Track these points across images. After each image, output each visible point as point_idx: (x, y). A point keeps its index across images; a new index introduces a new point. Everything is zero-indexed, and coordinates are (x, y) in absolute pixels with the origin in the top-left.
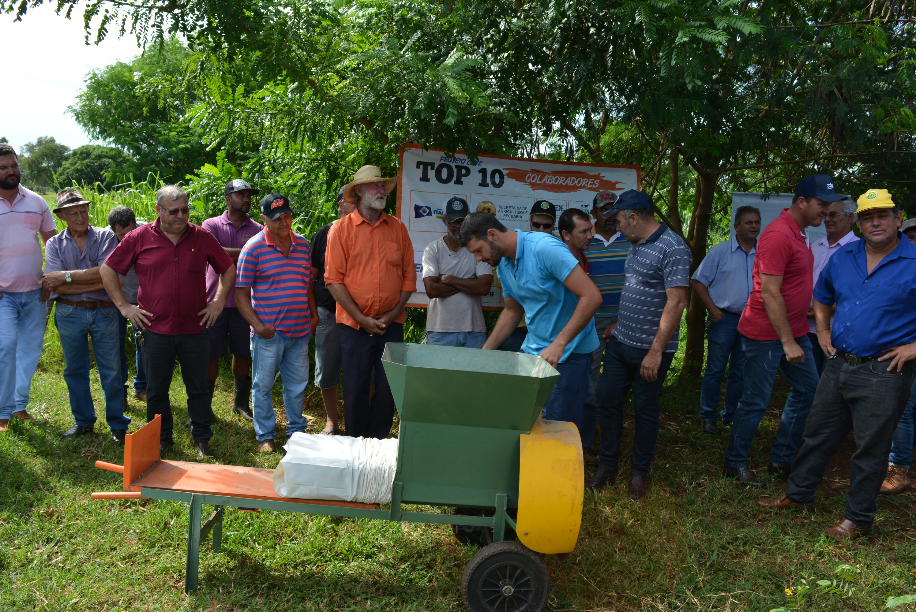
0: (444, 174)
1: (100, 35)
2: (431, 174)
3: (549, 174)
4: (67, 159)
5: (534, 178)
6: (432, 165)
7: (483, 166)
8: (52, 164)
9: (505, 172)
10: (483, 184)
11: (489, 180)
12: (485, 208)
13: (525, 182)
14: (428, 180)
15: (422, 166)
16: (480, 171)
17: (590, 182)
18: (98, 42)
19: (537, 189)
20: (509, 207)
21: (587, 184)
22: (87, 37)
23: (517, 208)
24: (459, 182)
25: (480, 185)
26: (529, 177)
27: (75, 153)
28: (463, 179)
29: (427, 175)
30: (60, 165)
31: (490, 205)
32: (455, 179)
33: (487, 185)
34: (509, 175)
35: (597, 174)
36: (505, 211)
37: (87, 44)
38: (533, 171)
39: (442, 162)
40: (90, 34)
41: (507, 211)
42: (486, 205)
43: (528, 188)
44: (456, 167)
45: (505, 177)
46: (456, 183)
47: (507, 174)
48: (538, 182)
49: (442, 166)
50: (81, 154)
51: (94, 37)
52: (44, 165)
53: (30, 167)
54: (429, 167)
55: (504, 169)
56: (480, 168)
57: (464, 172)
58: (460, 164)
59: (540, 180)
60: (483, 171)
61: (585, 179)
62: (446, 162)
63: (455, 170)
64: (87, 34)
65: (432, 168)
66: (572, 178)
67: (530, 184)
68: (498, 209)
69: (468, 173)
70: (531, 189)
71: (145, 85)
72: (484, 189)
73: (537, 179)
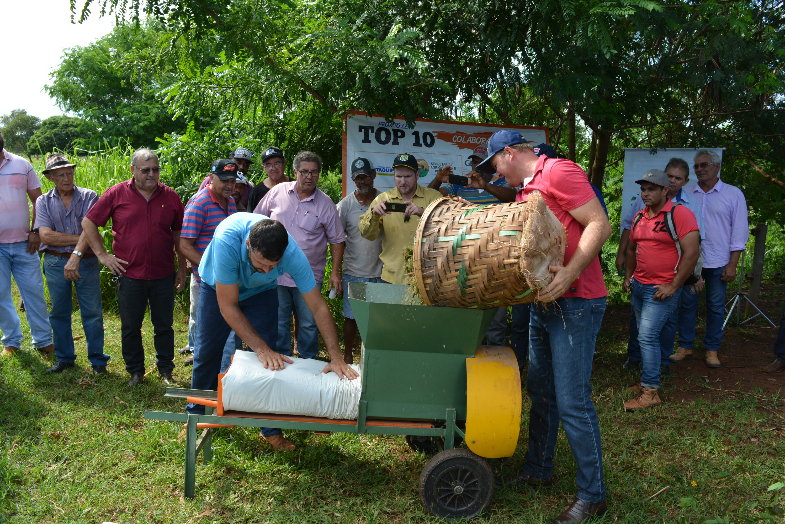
0: (383, 136)
1: (83, 15)
2: (372, 136)
3: (472, 136)
5: (459, 139)
6: (372, 128)
7: (416, 129)
9: (434, 135)
11: (421, 141)
12: (419, 165)
14: (369, 142)
15: (363, 130)
16: (413, 134)
18: (82, 21)
22: (73, 16)
24: (396, 143)
25: (414, 145)
26: (455, 139)
28: (399, 140)
29: (368, 138)
31: (423, 162)
32: (392, 140)
33: (420, 145)
36: (435, 167)
37: (73, 22)
38: (458, 133)
39: (381, 126)
40: (75, 13)
42: (420, 163)
43: (456, 148)
44: (393, 130)
45: (436, 138)
46: (393, 143)
47: (436, 136)
49: (380, 130)
51: (78, 17)
54: (370, 131)
56: (413, 131)
57: (399, 134)
58: (396, 128)
59: (465, 140)
60: (416, 134)
62: (383, 126)
63: (392, 133)
64: (72, 14)
65: (373, 131)
68: (430, 166)
69: (403, 135)
70: (458, 148)
71: (122, 61)
72: (417, 148)
73: (462, 140)
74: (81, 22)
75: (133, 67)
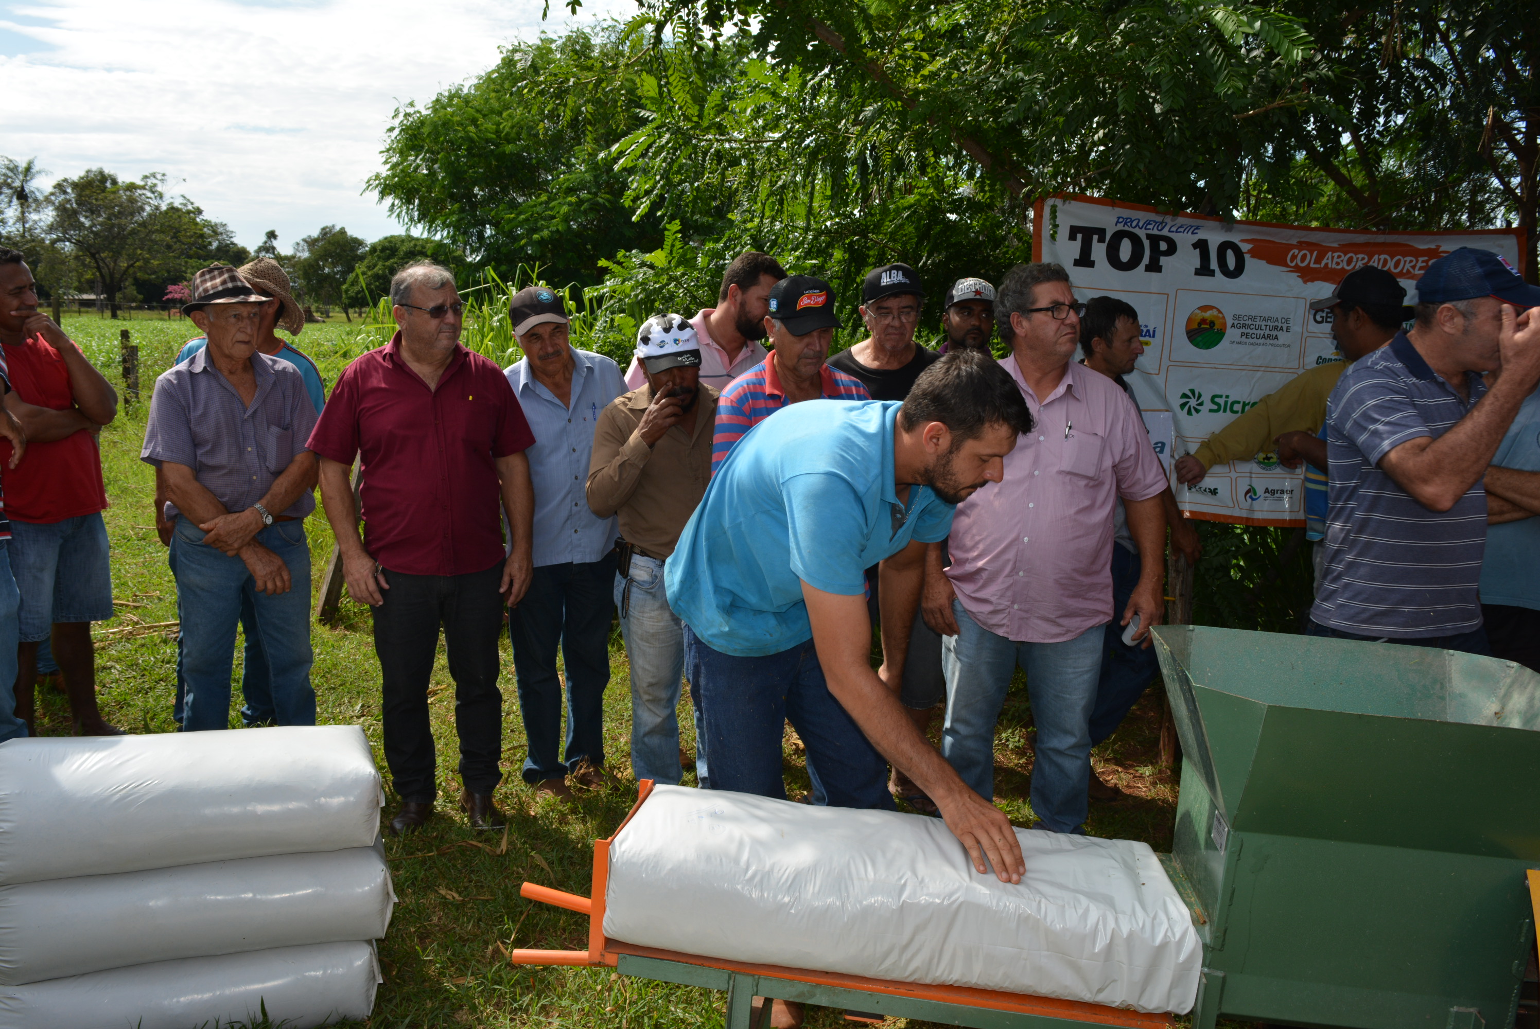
0: (1125, 251)
2: (1099, 251)
3: (1334, 250)
5: (1303, 258)
6: (1101, 232)
7: (1202, 235)
8: (339, 268)
9: (1245, 247)
10: (1204, 270)
11: (1214, 265)
12: (1203, 321)
13: (1287, 266)
14: (1091, 264)
15: (1079, 236)
16: (1195, 246)
17: (1420, 264)
19: (1312, 280)
20: (1253, 318)
21: (1414, 267)
23: (1270, 319)
24: (1154, 267)
25: (1198, 272)
26: (1294, 257)
27: (374, 249)
28: (1163, 260)
29: (1089, 255)
31: (1215, 312)
32: (1146, 260)
33: (1212, 273)
34: (1255, 254)
35: (1433, 247)
36: (1244, 326)
38: (1301, 245)
39: (1120, 227)
41: (1249, 327)
42: (1208, 315)
43: (1294, 280)
44: (1149, 236)
45: (1247, 257)
46: (1148, 269)
47: (1249, 252)
48: (1312, 265)
49: (1119, 236)
50: (384, 249)
52: (328, 270)
54: (1095, 237)
55: (1243, 241)
56: (1195, 238)
57: (1163, 246)
58: (1155, 232)
59: (1318, 261)
60: (1202, 246)
61: (1408, 259)
62: (1126, 228)
63: (1146, 243)
65: (1102, 240)
66: (1383, 257)
67: (1297, 269)
68: (1229, 323)
69: (1172, 249)
70: (1300, 280)
71: (542, 78)
72: (1205, 281)
73: (1310, 260)
75: (567, 91)
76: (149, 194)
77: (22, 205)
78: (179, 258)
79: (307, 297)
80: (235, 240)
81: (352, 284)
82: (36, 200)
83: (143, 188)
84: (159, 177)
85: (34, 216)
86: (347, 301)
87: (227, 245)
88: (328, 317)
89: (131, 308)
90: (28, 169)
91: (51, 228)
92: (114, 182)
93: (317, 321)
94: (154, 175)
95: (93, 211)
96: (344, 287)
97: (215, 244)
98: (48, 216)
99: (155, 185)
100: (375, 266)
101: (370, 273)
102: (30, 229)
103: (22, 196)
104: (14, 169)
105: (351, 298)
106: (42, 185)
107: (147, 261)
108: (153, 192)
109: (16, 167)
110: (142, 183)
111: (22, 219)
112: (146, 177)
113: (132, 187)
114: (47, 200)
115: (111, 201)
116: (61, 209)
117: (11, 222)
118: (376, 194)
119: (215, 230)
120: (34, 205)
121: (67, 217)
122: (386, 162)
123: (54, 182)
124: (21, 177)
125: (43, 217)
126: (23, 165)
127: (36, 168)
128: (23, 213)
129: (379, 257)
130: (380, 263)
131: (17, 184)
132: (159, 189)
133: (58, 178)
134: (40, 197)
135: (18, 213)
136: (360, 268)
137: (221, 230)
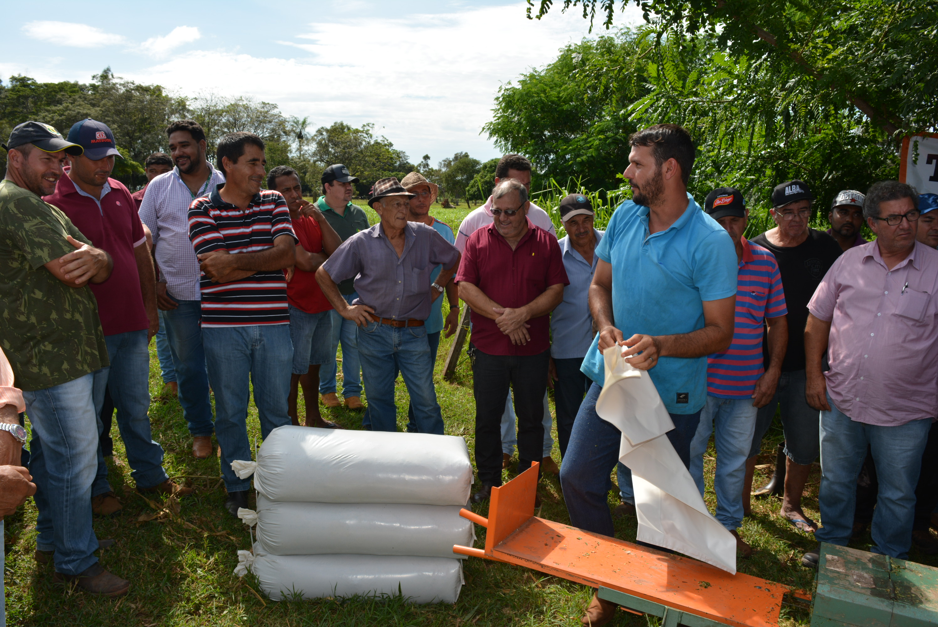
1: (543, 7)
4: (478, 172)
8: (465, 177)
15: (934, 161)
18: (541, 15)
22: (530, 9)
27: (485, 166)
30: (472, 178)
37: (529, 17)
40: (533, 5)
50: (491, 167)
51: (536, 11)
52: (459, 178)
53: (447, 180)
64: (529, 6)
71: (587, 68)
74: (539, 17)
75: (601, 75)
76: (365, 135)
77: (300, 141)
78: (379, 170)
79: (446, 194)
80: (409, 161)
81: (472, 187)
82: (307, 139)
83: (362, 132)
84: (371, 125)
85: (306, 148)
86: (468, 197)
87: (405, 164)
88: (458, 205)
89: (353, 198)
90: (304, 123)
91: (314, 154)
92: (349, 129)
93: (451, 208)
94: (368, 125)
95: (336, 145)
96: (467, 189)
97: (398, 163)
98: (312, 147)
99: (368, 130)
100: (485, 176)
101: (482, 180)
102: (303, 155)
103: (300, 136)
104: (297, 123)
105: (471, 195)
106: (310, 131)
107: (362, 172)
108: (367, 134)
109: (298, 121)
110: (362, 129)
111: (299, 149)
112: (364, 126)
113: (357, 131)
114: (313, 139)
115: (345, 139)
116: (319, 144)
117: (294, 151)
118: (487, 134)
119: (398, 155)
120: (306, 142)
121: (323, 147)
122: (494, 117)
123: (317, 129)
124: (300, 127)
125: (310, 148)
126: (301, 120)
127: (308, 121)
128: (300, 146)
129: (488, 171)
130: (489, 175)
131: (298, 130)
132: (370, 132)
133: (319, 127)
134: (309, 137)
135: (298, 146)
136: (477, 177)
137: (401, 155)
